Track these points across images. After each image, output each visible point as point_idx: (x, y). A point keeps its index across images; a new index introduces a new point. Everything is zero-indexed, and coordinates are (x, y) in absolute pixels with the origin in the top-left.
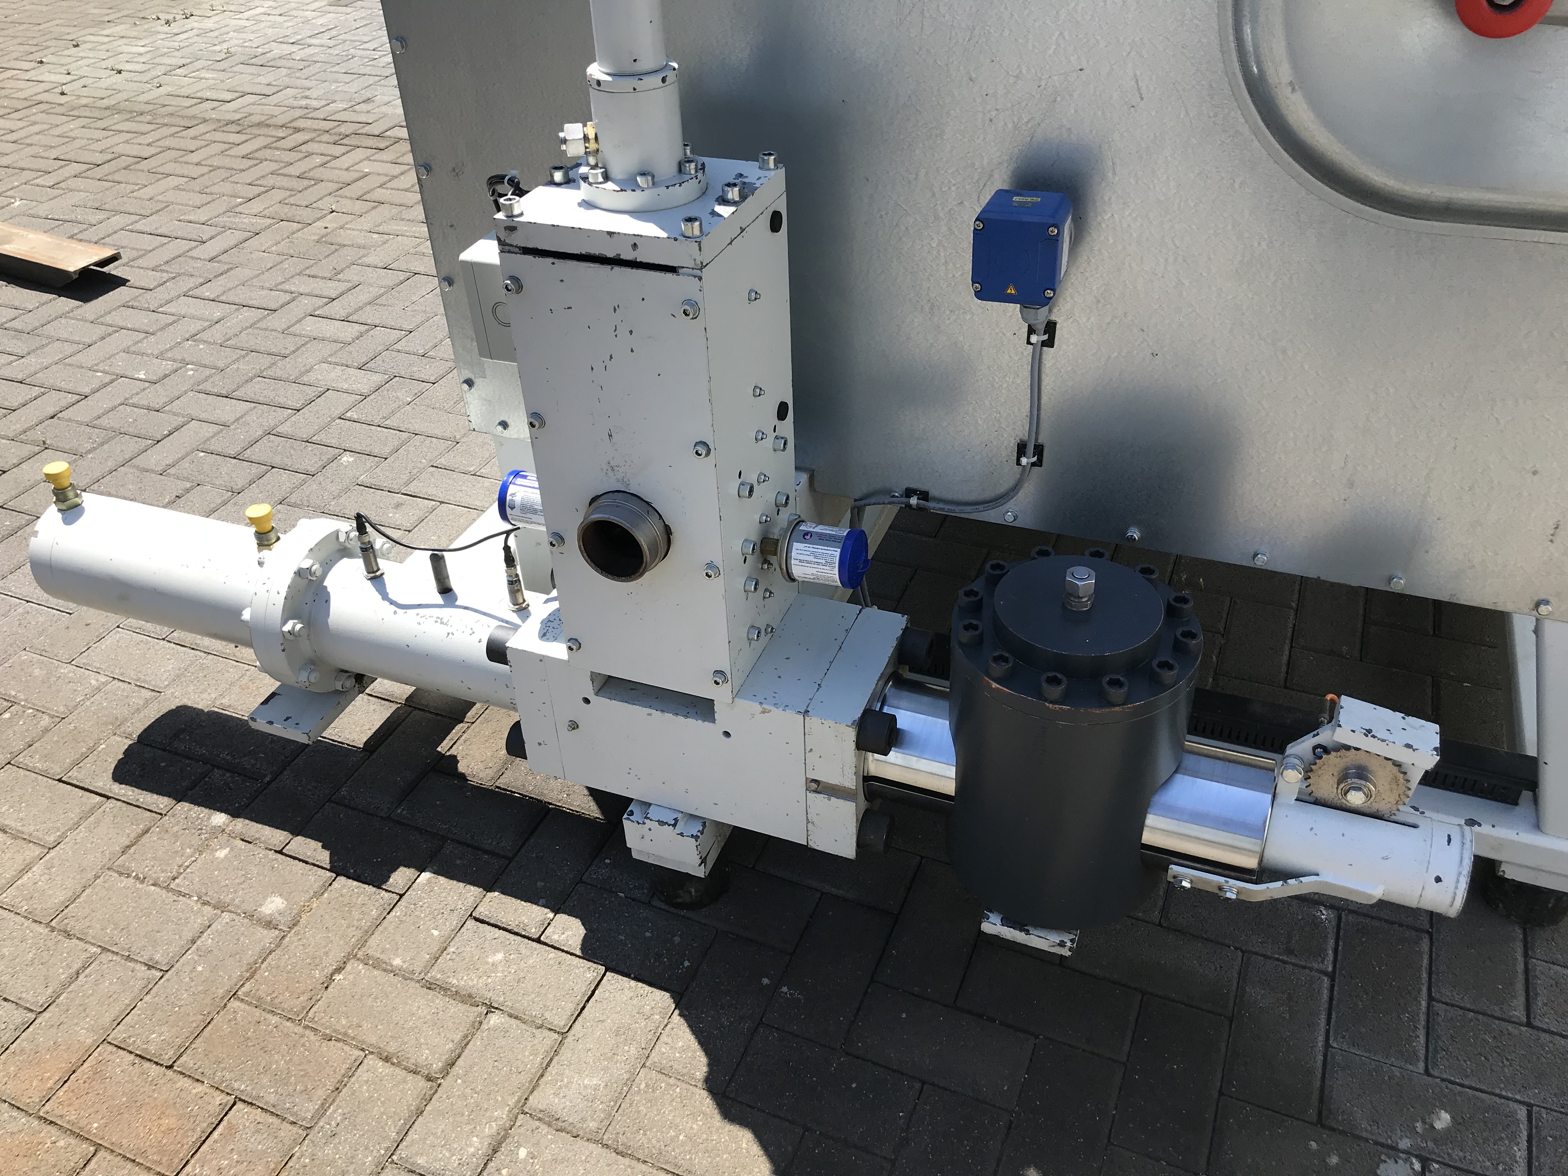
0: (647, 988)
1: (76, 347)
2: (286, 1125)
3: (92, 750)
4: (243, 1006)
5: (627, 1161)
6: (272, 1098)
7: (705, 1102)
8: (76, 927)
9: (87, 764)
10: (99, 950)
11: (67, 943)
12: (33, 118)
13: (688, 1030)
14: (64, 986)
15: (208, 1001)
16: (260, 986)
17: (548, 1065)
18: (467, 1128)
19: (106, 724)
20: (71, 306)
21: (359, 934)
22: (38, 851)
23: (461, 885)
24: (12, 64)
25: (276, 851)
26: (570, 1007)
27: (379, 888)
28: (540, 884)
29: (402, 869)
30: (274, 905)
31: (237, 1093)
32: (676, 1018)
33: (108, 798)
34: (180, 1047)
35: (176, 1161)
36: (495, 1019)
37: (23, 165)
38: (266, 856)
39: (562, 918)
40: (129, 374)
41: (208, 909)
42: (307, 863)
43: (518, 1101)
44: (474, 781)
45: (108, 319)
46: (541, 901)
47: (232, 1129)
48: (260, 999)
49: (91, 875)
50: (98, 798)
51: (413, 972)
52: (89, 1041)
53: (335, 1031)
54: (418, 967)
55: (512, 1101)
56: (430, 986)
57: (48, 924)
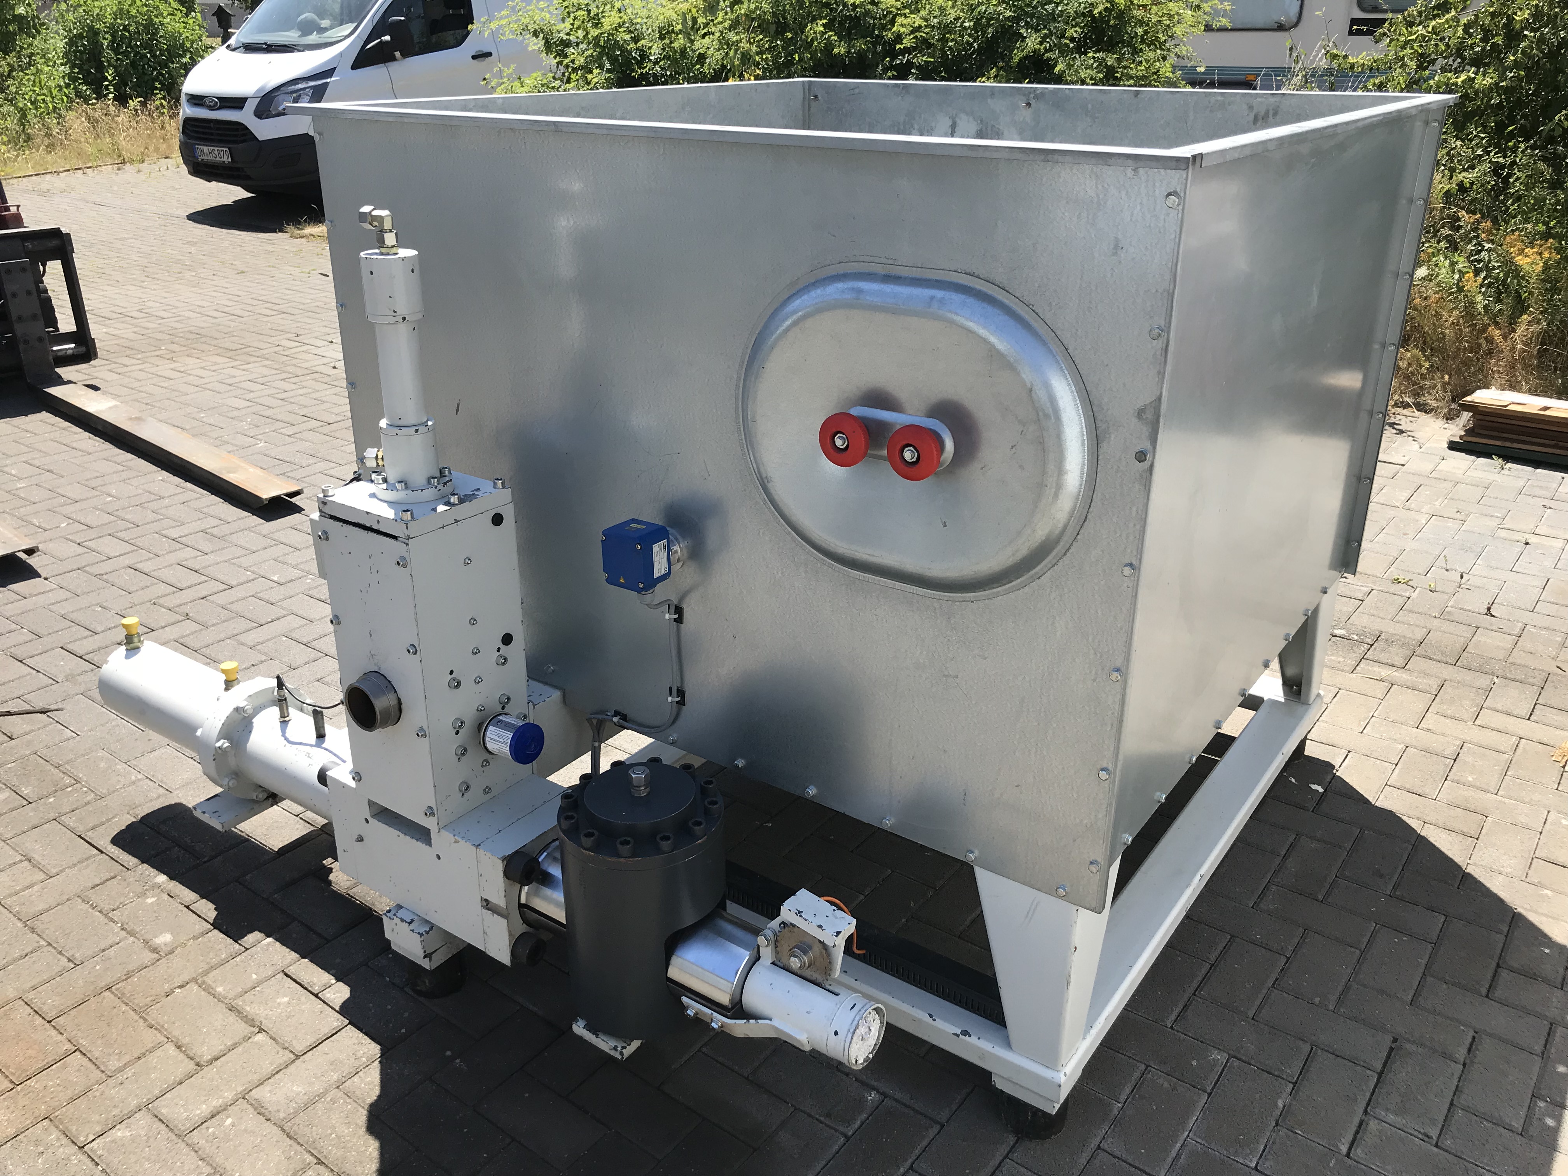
0: (369, 1040)
1: (244, 552)
2: (98, 1072)
3: (108, 820)
4: (112, 996)
5: (291, 1142)
6: (97, 1054)
7: (362, 1116)
8: (39, 926)
9: (101, 829)
10: (45, 944)
11: (30, 935)
12: (304, 384)
13: (379, 1072)
14: (15, 961)
15: (92, 988)
16: (127, 987)
17: (277, 1073)
18: (203, 1099)
19: (126, 806)
20: (257, 523)
21: (206, 967)
22: (42, 876)
23: (288, 950)
24: (311, 341)
25: (185, 906)
26: (311, 1040)
27: (236, 941)
28: (338, 960)
29: (256, 932)
30: (164, 939)
31: (79, 1046)
32: (377, 1064)
33: (102, 852)
34: (61, 1011)
35: (24, 1075)
36: (260, 1037)
37: (279, 418)
38: (177, 907)
39: (340, 984)
40: (268, 576)
41: (123, 933)
42: (200, 916)
43: (245, 1090)
44: (335, 887)
45: (275, 536)
46: (333, 971)
47: (65, 1067)
48: (123, 994)
49: (65, 897)
50: (96, 851)
51: (226, 998)
52: (12, 996)
53: (157, 1023)
54: (231, 994)
55: (240, 1089)
56: (231, 1009)
57: (25, 922)
